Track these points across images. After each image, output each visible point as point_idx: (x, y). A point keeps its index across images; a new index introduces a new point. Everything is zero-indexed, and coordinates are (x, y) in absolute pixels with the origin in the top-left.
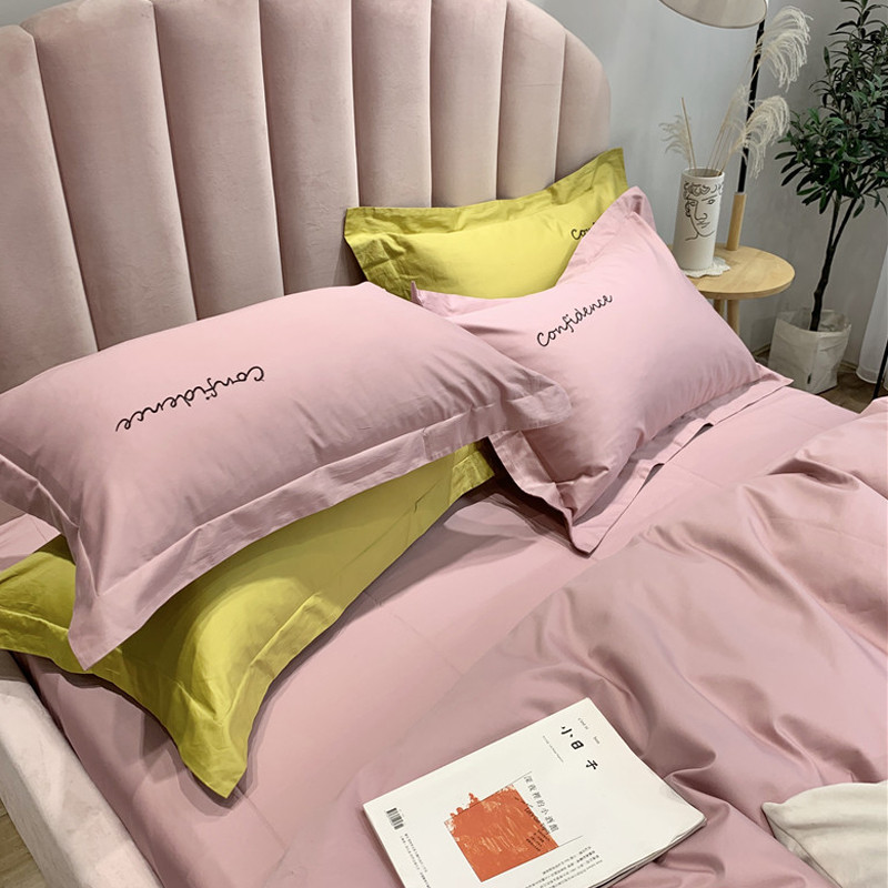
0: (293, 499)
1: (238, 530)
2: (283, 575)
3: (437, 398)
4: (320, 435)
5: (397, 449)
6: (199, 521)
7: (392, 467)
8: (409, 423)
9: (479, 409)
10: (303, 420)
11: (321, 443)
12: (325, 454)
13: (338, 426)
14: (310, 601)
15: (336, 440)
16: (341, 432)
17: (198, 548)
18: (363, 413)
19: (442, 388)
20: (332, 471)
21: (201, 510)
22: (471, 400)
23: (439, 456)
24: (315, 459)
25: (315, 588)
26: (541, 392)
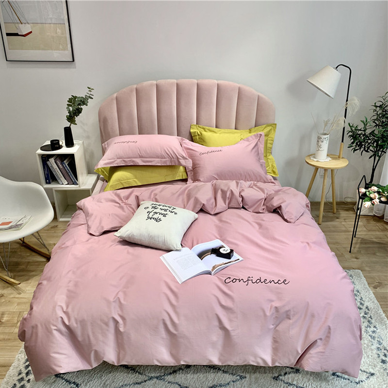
0: (133, 161)
1: (123, 162)
3: (164, 155)
4: (141, 154)
5: (154, 160)
6: (118, 158)
7: (153, 163)
8: (158, 157)
9: (172, 159)
10: (138, 150)
12: (141, 157)
13: (144, 153)
14: (135, 180)
16: (143, 154)
17: (116, 162)
18: (149, 152)
19: (166, 153)
20: (141, 160)
22: (171, 158)
23: (163, 165)
24: (139, 157)
25: (136, 178)
26: (186, 160)
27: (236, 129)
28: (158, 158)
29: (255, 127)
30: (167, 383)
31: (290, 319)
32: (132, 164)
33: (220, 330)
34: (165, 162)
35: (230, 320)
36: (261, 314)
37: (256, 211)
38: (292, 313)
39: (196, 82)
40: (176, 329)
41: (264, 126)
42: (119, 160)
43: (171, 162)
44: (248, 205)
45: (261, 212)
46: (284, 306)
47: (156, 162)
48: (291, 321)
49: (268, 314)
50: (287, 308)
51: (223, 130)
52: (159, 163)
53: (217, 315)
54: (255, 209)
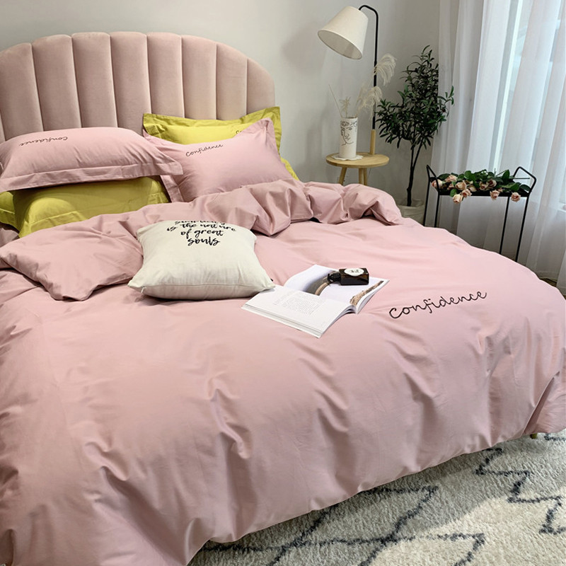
0: (69, 175)
1: (48, 178)
2: (65, 200)
3: (127, 157)
4: (81, 158)
5: (110, 170)
6: (35, 172)
7: (106, 175)
8: (116, 163)
9: (144, 164)
10: (75, 152)
11: (81, 161)
12: (82, 165)
13: (87, 157)
14: (75, 212)
15: (87, 162)
16: (89, 160)
17: (34, 179)
18: (97, 155)
19: (130, 154)
20: (84, 170)
21: (36, 168)
22: (140, 161)
23: (127, 177)
24: (78, 166)
25: (76, 210)
26: (170, 164)
27: (217, 119)
28: (117, 165)
29: (247, 114)
30: (318, 546)
31: (509, 353)
32: (66, 181)
33: (415, 404)
34: (130, 171)
35: (428, 379)
36: (471, 354)
37: (335, 220)
38: (511, 341)
39: (146, 36)
40: (346, 423)
41: (263, 111)
42: (38, 175)
43: (142, 170)
44: (321, 213)
45: (344, 219)
46: (498, 333)
47: (114, 173)
48: (512, 356)
49: (481, 352)
50: (503, 336)
51: (200, 122)
52: (118, 174)
53: (406, 375)
54: (331, 219)
